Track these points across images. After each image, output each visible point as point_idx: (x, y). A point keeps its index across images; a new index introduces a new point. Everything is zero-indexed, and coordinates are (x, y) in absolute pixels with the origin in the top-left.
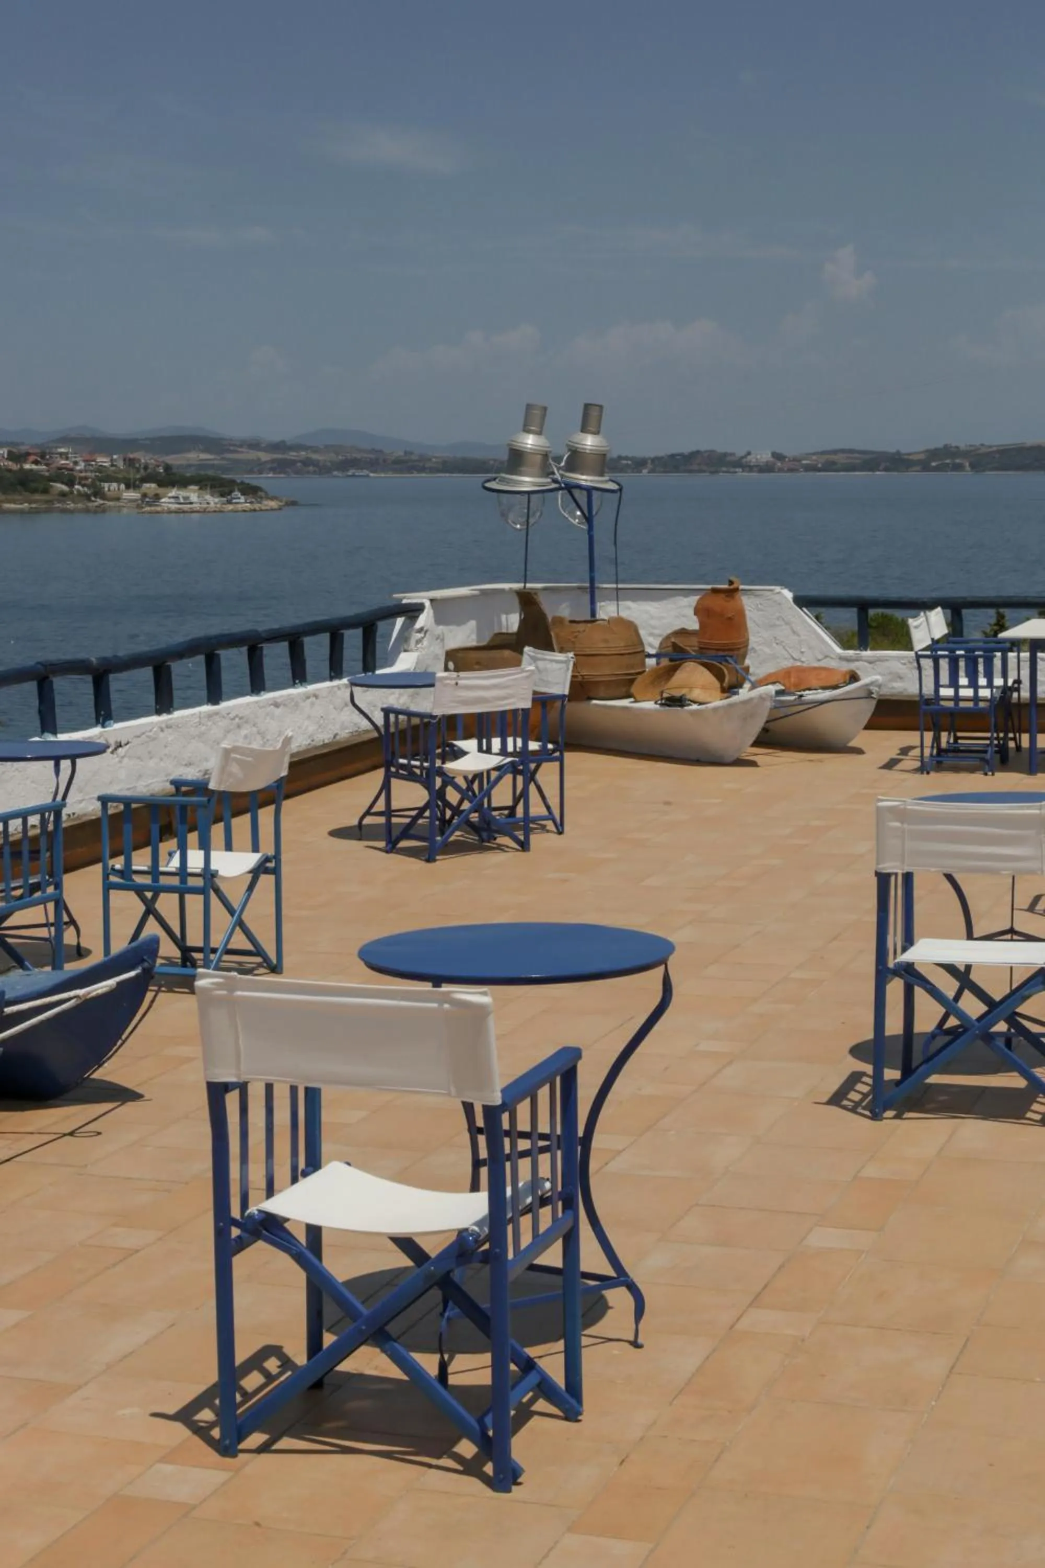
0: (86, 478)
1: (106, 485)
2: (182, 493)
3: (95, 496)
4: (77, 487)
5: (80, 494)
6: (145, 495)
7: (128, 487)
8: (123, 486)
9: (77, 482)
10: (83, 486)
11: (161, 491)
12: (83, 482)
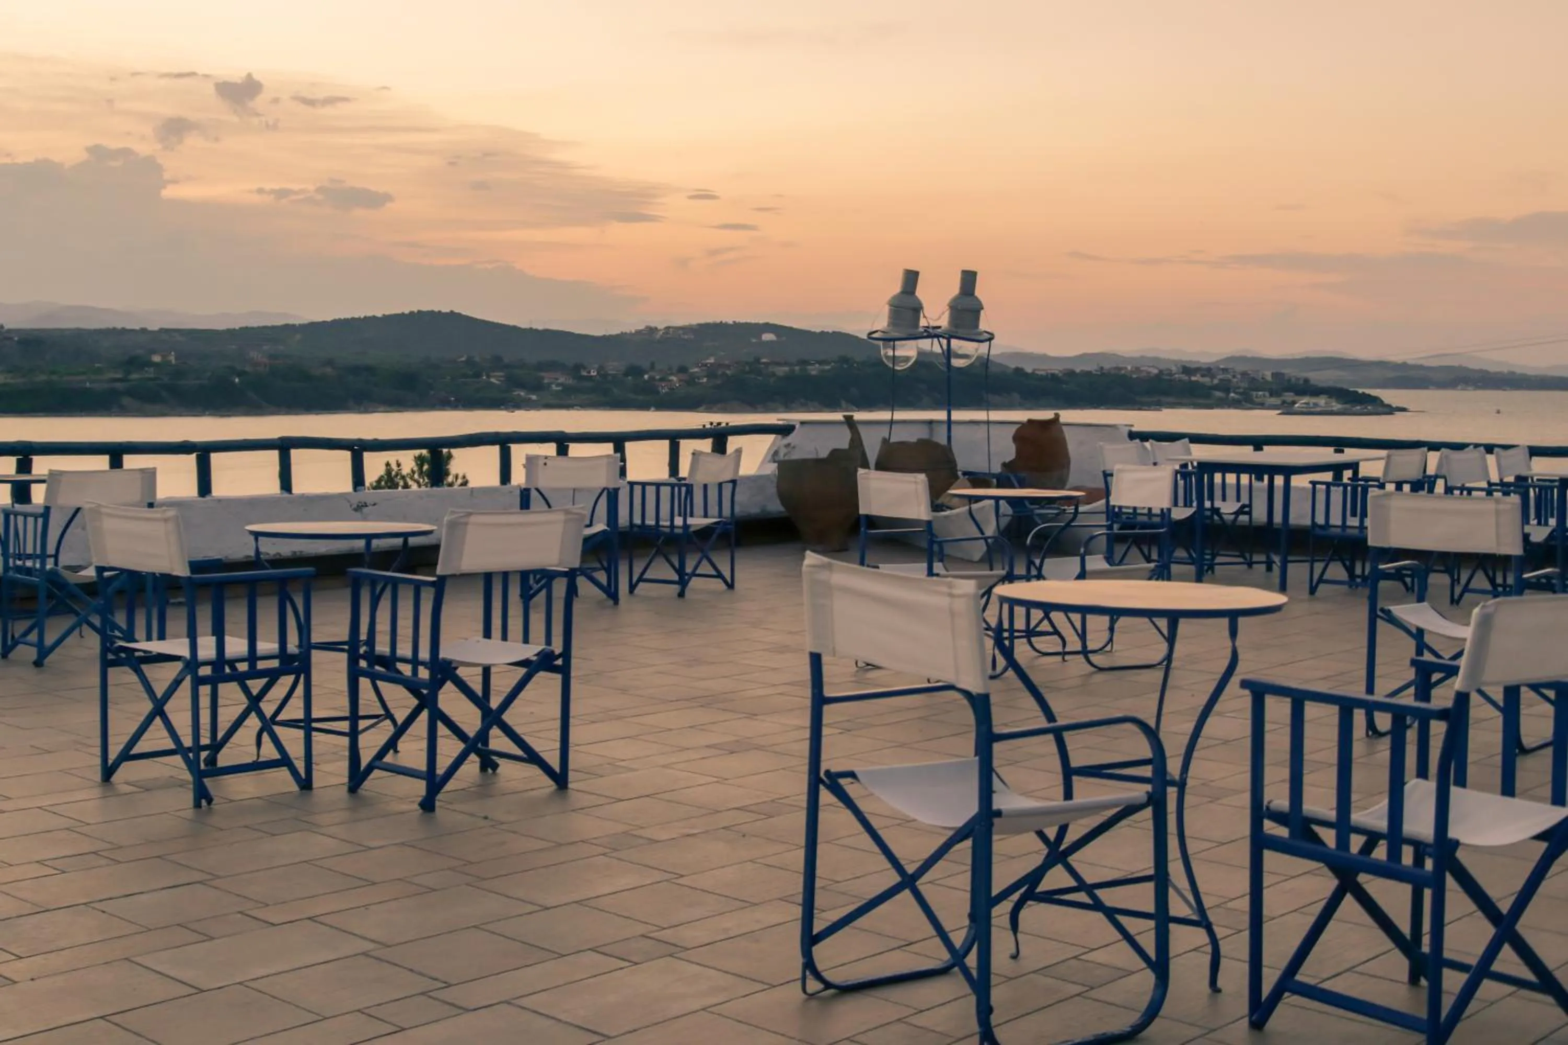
0: (1239, 388)
1: (1254, 393)
2: (1313, 400)
3: (1246, 402)
4: (1232, 395)
5: (1234, 400)
6: (1284, 402)
7: (1271, 395)
8: (1267, 394)
9: (1231, 390)
10: (1236, 393)
11: (1296, 398)
12: (1238, 391)
